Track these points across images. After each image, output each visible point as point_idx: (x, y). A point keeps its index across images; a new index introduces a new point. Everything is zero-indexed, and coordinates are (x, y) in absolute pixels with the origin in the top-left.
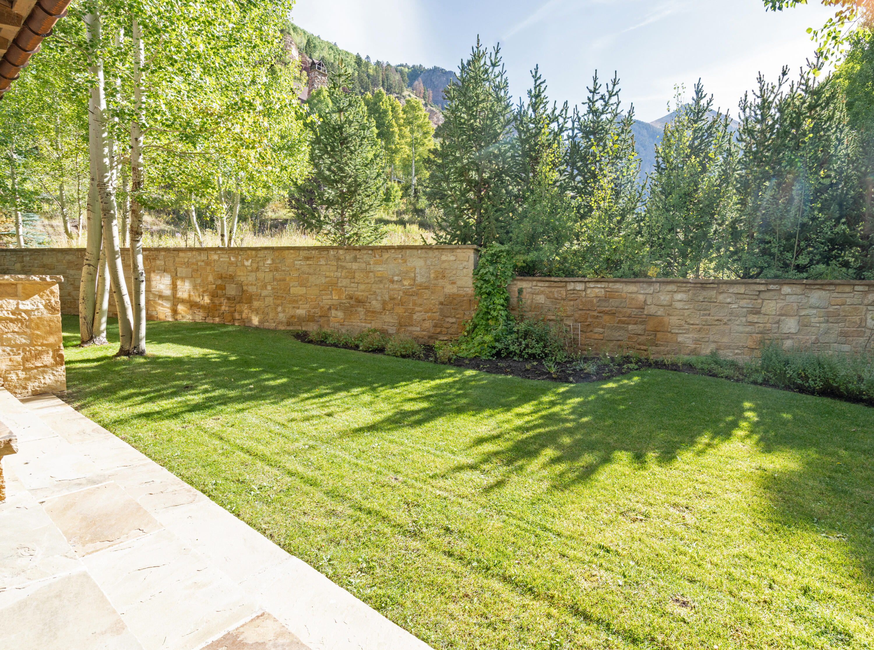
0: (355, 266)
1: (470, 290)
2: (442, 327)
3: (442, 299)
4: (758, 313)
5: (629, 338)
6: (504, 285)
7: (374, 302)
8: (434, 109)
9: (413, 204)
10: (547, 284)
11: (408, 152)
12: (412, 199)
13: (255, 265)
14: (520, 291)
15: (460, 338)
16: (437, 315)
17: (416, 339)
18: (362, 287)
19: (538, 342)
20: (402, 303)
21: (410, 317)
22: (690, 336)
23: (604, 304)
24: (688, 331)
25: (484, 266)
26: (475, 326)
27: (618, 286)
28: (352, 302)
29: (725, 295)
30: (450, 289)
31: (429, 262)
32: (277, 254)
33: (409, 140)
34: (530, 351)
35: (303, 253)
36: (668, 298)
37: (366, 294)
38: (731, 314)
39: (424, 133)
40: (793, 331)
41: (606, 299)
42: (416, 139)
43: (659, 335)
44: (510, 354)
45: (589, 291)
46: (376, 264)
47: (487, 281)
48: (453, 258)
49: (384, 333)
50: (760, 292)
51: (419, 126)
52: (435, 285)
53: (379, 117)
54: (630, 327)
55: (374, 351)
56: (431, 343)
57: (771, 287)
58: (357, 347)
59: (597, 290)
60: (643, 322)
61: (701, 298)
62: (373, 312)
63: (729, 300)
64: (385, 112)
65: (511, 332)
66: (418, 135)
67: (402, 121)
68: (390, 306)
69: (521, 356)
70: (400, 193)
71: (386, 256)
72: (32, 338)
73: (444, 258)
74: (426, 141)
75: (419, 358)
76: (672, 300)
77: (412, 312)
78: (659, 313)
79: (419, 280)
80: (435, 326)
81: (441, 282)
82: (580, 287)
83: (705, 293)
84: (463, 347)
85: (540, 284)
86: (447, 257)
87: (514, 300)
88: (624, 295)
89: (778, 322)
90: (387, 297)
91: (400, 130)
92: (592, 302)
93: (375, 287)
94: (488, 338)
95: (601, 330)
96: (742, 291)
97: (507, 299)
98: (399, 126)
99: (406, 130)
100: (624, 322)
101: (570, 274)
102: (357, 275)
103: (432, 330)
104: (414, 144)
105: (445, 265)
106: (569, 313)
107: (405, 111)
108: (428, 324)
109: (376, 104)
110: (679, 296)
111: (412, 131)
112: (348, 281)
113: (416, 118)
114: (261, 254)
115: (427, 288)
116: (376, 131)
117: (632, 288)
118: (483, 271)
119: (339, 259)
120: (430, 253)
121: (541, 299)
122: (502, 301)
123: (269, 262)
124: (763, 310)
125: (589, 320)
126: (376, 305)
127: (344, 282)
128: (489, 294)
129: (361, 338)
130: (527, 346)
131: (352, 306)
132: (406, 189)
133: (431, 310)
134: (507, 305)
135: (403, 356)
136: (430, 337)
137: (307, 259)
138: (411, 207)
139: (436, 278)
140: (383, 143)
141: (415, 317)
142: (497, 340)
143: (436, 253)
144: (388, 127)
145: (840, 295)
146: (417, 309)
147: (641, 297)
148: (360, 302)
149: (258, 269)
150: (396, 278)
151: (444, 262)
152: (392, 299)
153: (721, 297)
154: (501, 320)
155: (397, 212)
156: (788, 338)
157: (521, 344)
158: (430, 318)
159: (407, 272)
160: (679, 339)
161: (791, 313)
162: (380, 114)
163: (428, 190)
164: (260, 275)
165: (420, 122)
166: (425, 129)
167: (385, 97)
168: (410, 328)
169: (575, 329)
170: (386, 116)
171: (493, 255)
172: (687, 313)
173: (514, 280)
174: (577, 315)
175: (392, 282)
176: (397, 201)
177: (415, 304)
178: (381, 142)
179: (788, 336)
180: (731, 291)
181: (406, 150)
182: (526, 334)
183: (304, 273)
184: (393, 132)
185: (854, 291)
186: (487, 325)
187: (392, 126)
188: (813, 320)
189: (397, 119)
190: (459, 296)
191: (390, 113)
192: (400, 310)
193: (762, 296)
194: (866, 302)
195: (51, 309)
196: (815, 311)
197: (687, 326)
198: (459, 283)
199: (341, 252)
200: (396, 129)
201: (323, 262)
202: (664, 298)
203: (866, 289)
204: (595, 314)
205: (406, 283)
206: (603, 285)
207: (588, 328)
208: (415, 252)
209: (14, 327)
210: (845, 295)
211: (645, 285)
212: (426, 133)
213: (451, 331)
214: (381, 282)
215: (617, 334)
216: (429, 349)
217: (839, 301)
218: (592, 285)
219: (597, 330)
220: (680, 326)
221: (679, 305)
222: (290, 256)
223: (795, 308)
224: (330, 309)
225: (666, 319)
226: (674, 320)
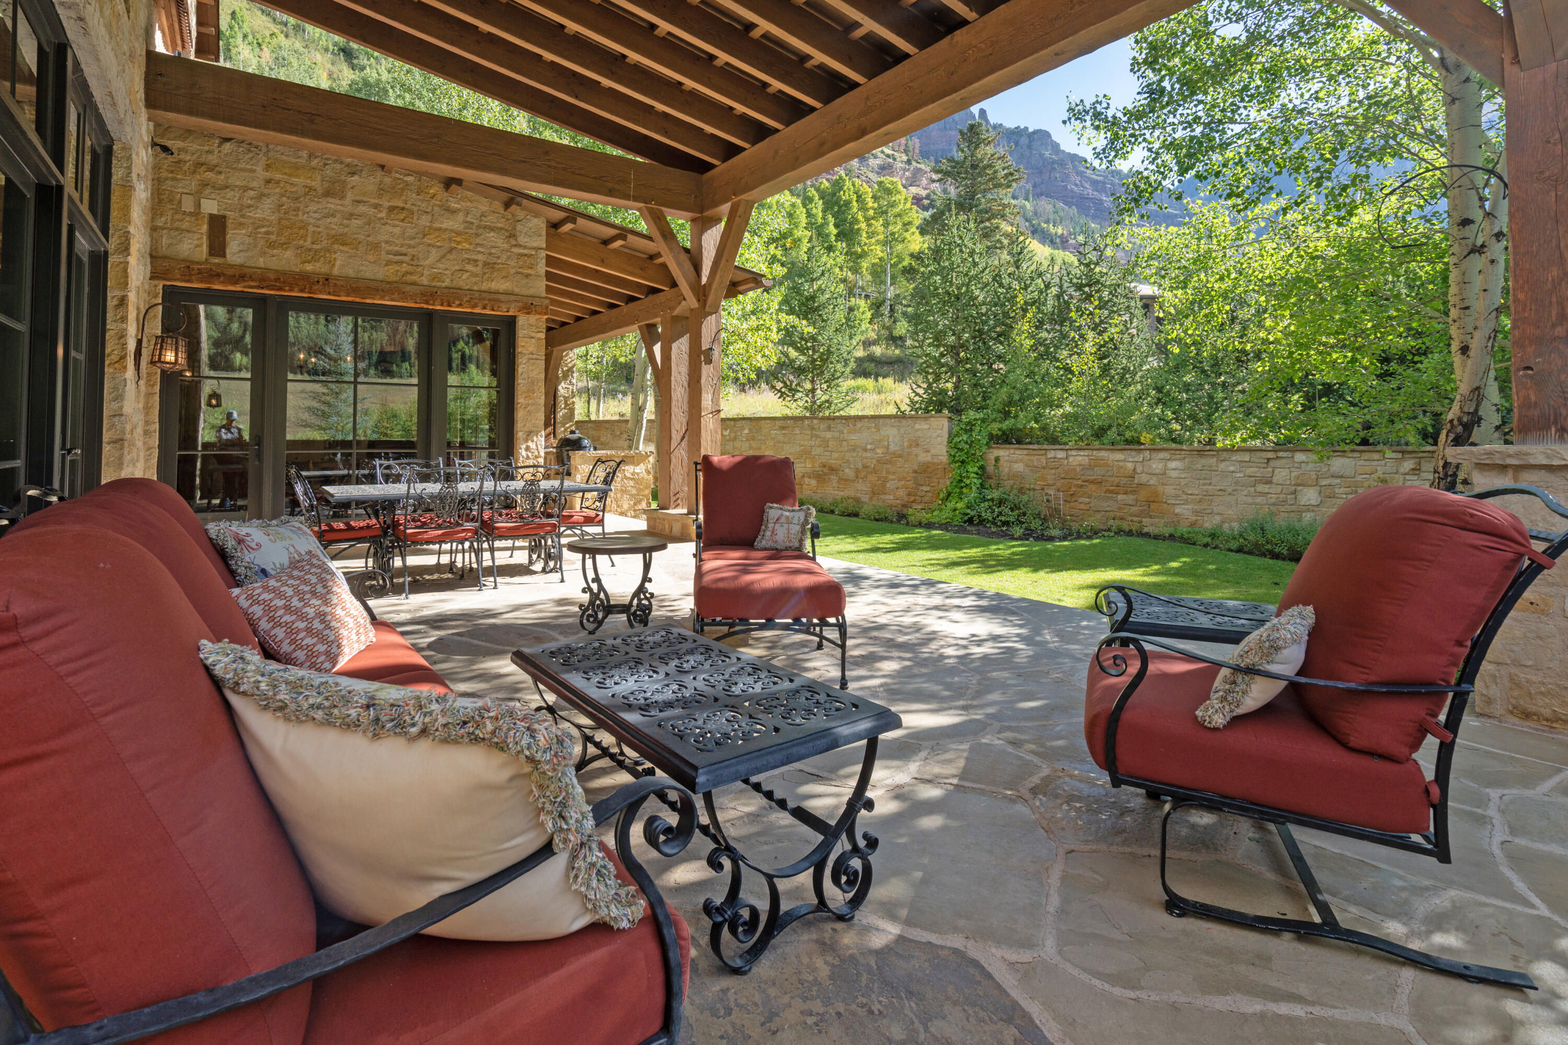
0: (828, 435)
1: (944, 459)
2: (916, 495)
3: (915, 467)
4: (1269, 482)
5: (1119, 508)
6: (978, 453)
7: (847, 470)
8: (922, 166)
9: (889, 329)
10: (1025, 452)
11: (881, 255)
12: (886, 320)
13: (733, 435)
14: (997, 459)
15: (933, 506)
16: (911, 484)
17: (891, 506)
18: (835, 455)
19: (1012, 510)
20: (875, 471)
21: (884, 486)
22: (1190, 507)
23: (1091, 473)
24: (1186, 502)
25: (957, 435)
26: (949, 494)
27: (1103, 454)
28: (826, 470)
29: (1228, 463)
30: (924, 458)
31: (902, 431)
32: (754, 423)
33: (881, 237)
34: (1003, 519)
35: (778, 423)
36: (1161, 466)
37: (839, 462)
38: (1237, 483)
39: (905, 225)
40: (1314, 502)
41: (1091, 467)
42: (893, 234)
43: (1153, 506)
44: (982, 522)
45: (1071, 459)
46: (849, 432)
47: (962, 450)
48: (926, 427)
49: (857, 500)
50: (1268, 460)
51: (899, 215)
52: (909, 454)
53: (838, 211)
54: (1120, 497)
55: (849, 515)
56: (905, 511)
57: (1281, 454)
58: (832, 512)
59: (1080, 458)
60: (1134, 492)
61: (1199, 467)
62: (846, 480)
63: (1232, 469)
64: (848, 203)
65: (984, 500)
66: (897, 228)
67: (871, 212)
68: (863, 474)
69: (994, 523)
70: (868, 315)
71: (859, 425)
72: (639, 490)
73: (917, 426)
74: (907, 235)
75: (892, 522)
76: (1166, 468)
77: (886, 481)
78: (1152, 482)
79: (892, 448)
80: (909, 494)
81: (915, 451)
82: (1061, 455)
83: (1203, 461)
84: (935, 513)
85: (1018, 452)
86: (921, 426)
87: (990, 469)
88: (1109, 462)
89: (1295, 492)
90: (860, 466)
91: (869, 225)
92: (1075, 470)
93: (848, 456)
94: (960, 505)
95: (1087, 500)
96: (1247, 459)
97: (982, 468)
98: (867, 219)
99: (878, 225)
100: (1112, 492)
101: (1054, 441)
102: (830, 443)
103: (906, 499)
104: (890, 241)
105: (919, 433)
106: (1050, 482)
107: (875, 198)
108: (901, 493)
109: (834, 194)
110: (1173, 465)
111: (886, 225)
112: (821, 449)
113: (893, 205)
114: (739, 424)
115: (900, 456)
116: (835, 231)
117: (1119, 456)
118: (957, 439)
119: (813, 429)
120: (904, 422)
121: (1019, 467)
122: (976, 469)
123: (746, 431)
124: (1275, 480)
125: (1073, 489)
126: (849, 473)
127: (818, 451)
128: (963, 462)
129: (835, 503)
130: (1000, 514)
131: (825, 474)
132: (877, 306)
133: (904, 478)
134: (983, 472)
135: (877, 520)
136: (903, 506)
137: (783, 428)
138: (885, 333)
139: (910, 446)
140: (844, 245)
141: (888, 485)
142: (968, 507)
143: (910, 421)
144: (851, 223)
145: (1368, 463)
146: (891, 477)
147: (1130, 466)
148: (833, 470)
149: (735, 438)
150: (869, 447)
151: (917, 430)
152: (865, 467)
153: (1222, 466)
154: (974, 488)
155: (864, 343)
156: (1308, 511)
157: (993, 511)
158: (904, 487)
159: (880, 441)
160: (1177, 511)
161: (1310, 483)
162: (840, 207)
163: (909, 309)
164: (738, 444)
165: (897, 210)
166: (906, 219)
167: (848, 184)
168: (883, 497)
169: (1057, 498)
170: (850, 209)
171: (969, 423)
172: (1183, 482)
173: (989, 448)
174: (1059, 484)
175: (866, 450)
176: (863, 327)
177: (888, 472)
178: (841, 245)
179: (1309, 508)
180: (1234, 458)
181: (878, 252)
182: (1001, 502)
183: (779, 442)
184: (859, 229)
185: (1384, 458)
186: (961, 493)
187: (857, 221)
188: (1337, 491)
189: (863, 208)
190: (934, 464)
191: (855, 204)
192: (873, 478)
193: (1272, 463)
194: (1402, 470)
195: (648, 472)
196: (1338, 481)
197: (1185, 497)
198: (933, 451)
199: (815, 421)
200: (863, 225)
201: (797, 431)
202: (1157, 466)
203: (1400, 455)
204: (1080, 482)
205: (879, 451)
206: (1086, 453)
207: (1071, 497)
208: (888, 421)
209: (632, 483)
210: (1375, 463)
211: (1133, 453)
212: (907, 225)
213: (926, 499)
214: (854, 450)
215: (1105, 505)
216: (902, 517)
217: (1368, 470)
218: (1074, 453)
219: (1081, 500)
220: (1177, 496)
221: (1174, 474)
222: (766, 425)
223: (1314, 477)
224: (803, 477)
225: (1160, 488)
226: (1169, 490)
